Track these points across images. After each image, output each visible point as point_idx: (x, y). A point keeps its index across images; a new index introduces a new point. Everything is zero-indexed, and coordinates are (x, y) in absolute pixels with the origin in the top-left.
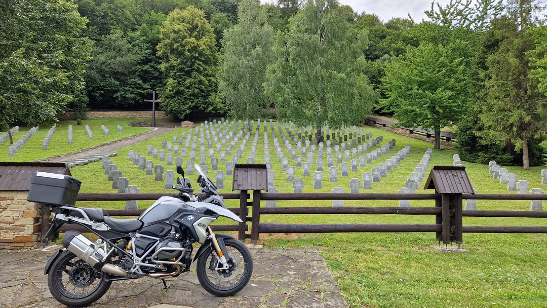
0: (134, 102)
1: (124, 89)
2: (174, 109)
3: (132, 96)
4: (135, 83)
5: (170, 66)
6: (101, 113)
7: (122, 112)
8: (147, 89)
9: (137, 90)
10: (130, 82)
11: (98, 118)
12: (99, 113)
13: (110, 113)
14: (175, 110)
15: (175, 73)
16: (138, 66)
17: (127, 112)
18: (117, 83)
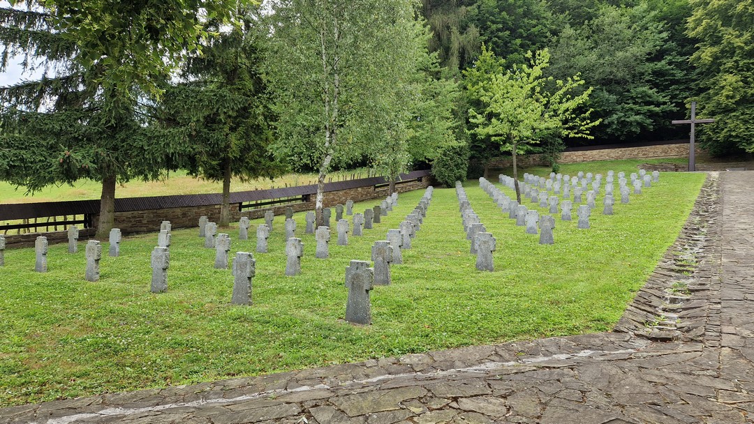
0: (638, 130)
1: (623, 108)
2: (734, 134)
3: (638, 118)
4: (644, 95)
5: (722, 52)
6: (580, 153)
7: (613, 150)
8: (665, 103)
9: (648, 107)
10: (634, 95)
11: (574, 162)
12: (577, 153)
13: (595, 152)
14: (737, 136)
15: (736, 61)
16: (647, 64)
17: (623, 149)
18: (613, 98)
